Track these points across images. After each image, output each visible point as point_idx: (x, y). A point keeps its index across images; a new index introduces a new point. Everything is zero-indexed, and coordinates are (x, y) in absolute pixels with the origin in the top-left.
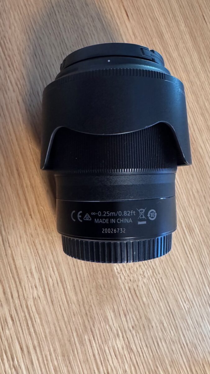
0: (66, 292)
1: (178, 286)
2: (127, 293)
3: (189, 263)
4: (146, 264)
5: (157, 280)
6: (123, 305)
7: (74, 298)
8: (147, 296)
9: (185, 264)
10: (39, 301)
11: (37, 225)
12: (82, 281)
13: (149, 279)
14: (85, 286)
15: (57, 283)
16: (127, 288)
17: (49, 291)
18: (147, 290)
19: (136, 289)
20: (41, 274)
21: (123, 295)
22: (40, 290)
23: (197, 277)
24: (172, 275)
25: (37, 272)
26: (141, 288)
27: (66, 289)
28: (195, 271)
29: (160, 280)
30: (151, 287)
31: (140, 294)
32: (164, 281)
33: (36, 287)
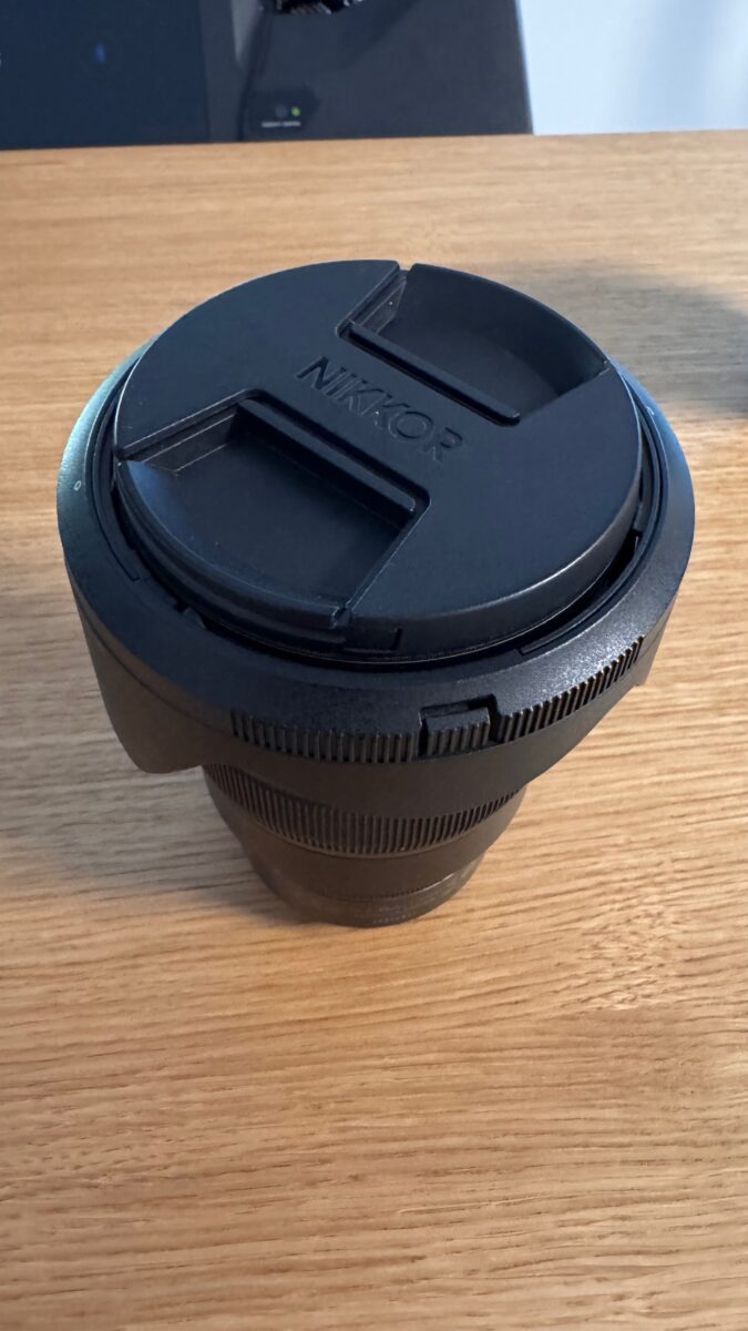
0: (653, 1194)
1: (704, 812)
2: (693, 987)
3: (652, 756)
4: (629, 899)
5: (679, 876)
6: (723, 1010)
7: (674, 1174)
8: (711, 925)
9: (651, 769)
10: (661, 1297)
11: (448, 1244)
12: (633, 1132)
13: (669, 903)
14: (648, 1126)
15: (623, 1218)
16: (679, 983)
17: (638, 1253)
18: (696, 918)
19: (686, 954)
20: (588, 1270)
21: (695, 1003)
22: (632, 1284)
23: (692, 742)
24: (673, 822)
25: (580, 1282)
26: (687, 937)
27: (646, 1194)
28: (675, 743)
29: (679, 866)
30: (692, 905)
31: (701, 946)
32: (682, 854)
33: (620, 1297)
